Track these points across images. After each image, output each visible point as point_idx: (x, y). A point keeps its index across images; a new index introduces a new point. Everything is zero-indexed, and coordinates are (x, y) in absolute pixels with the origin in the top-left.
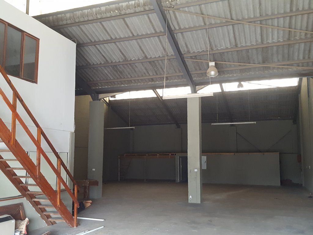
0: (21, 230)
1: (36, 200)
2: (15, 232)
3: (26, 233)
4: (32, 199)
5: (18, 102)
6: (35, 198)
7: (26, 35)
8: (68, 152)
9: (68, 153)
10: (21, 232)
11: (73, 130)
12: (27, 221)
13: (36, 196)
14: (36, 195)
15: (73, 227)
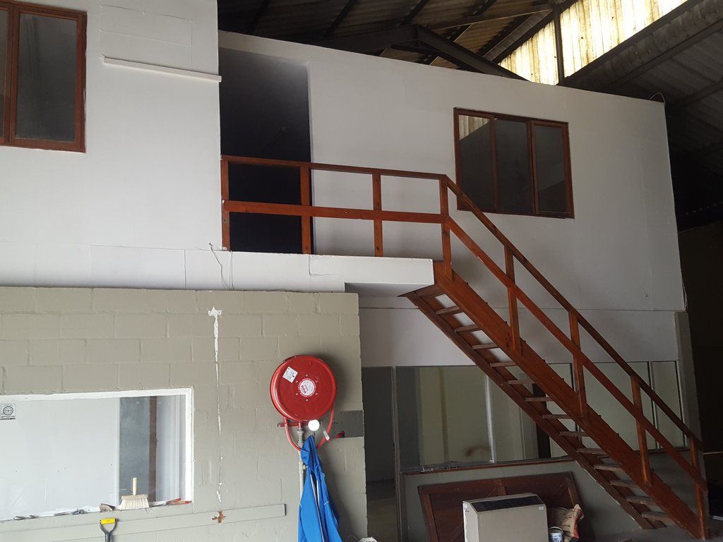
0: (566, 529)
1: (601, 468)
2: (551, 531)
3: (578, 537)
4: (592, 465)
5: (517, 264)
6: (602, 463)
7: (535, 124)
8: (676, 359)
9: (676, 362)
10: (565, 534)
11: (682, 307)
12: (576, 511)
13: (604, 460)
14: (603, 458)
15: (699, 537)
